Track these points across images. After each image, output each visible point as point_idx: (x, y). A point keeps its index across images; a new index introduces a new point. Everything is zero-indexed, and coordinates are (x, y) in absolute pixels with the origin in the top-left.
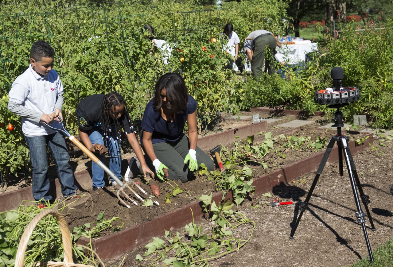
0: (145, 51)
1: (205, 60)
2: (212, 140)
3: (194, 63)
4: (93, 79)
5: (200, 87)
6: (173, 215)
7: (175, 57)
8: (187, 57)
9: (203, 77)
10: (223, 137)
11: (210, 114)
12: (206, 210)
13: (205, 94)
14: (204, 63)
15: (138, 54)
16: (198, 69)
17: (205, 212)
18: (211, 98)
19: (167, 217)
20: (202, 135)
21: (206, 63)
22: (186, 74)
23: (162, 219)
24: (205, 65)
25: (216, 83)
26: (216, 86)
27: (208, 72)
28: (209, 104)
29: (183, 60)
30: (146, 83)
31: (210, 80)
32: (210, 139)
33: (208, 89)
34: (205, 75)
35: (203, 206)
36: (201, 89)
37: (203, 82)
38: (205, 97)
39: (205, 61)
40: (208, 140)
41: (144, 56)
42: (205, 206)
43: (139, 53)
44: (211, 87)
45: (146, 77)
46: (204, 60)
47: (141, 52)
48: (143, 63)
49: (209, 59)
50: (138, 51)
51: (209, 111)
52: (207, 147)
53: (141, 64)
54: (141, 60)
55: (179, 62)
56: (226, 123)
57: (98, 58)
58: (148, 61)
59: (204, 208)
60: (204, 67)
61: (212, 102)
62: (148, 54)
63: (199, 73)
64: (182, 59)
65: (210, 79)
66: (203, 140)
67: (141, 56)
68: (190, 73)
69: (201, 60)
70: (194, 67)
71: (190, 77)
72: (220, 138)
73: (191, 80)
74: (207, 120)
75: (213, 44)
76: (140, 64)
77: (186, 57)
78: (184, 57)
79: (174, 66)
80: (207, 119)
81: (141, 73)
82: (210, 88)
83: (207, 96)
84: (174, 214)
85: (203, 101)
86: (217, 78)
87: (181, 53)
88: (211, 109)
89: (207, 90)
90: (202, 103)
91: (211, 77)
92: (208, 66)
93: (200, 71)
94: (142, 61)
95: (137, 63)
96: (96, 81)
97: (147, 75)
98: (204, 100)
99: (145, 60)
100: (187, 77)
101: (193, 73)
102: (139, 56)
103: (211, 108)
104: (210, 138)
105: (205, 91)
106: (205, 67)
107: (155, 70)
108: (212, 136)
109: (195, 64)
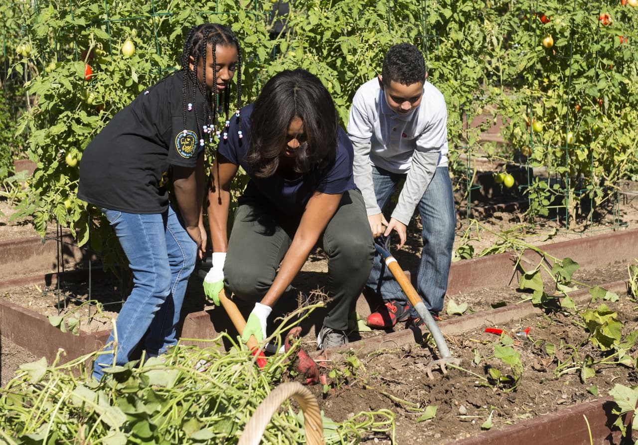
0: (464, 14)
1: (607, 47)
2: (606, 247)
3: (575, 53)
4: (345, 72)
5: (587, 112)
6: (541, 428)
7: (532, 34)
8: (563, 36)
9: (599, 88)
10: (632, 241)
11: (603, 181)
12: (619, 423)
13: (598, 131)
14: (602, 54)
15: (447, 22)
16: (586, 68)
17: (617, 429)
18: (610, 142)
19: (527, 432)
20: (577, 230)
21: (609, 55)
22: (552, 78)
23: (515, 435)
24: (605, 61)
25: (625, 107)
26: (626, 115)
27: (612, 78)
28: (603, 155)
29: (549, 44)
30: (458, 92)
31: (614, 99)
32: (601, 244)
33: (605, 119)
34: (602, 84)
35: (614, 412)
36: (589, 119)
37: (595, 101)
38: (597, 137)
39: (606, 49)
40: (595, 245)
41: (461, 25)
42: (618, 413)
43: (450, 18)
44: (613, 116)
45: (459, 77)
46: (603, 48)
47: (455, 15)
48: (457, 44)
49: (616, 45)
50: (448, 13)
51: (603, 174)
52: (590, 263)
53: (452, 44)
54: (453, 35)
55: (540, 48)
56: (632, 206)
57: (361, 24)
58: (469, 38)
59: (616, 417)
60: (602, 63)
61: (612, 151)
62: (470, 23)
63: (587, 77)
64: (548, 40)
65: (613, 96)
66: (584, 245)
67: (453, 25)
68: (564, 77)
69: (595, 48)
70: (577, 62)
71: (562, 86)
72: (625, 244)
73: (566, 93)
74: (596, 195)
75: (629, 10)
76: (449, 45)
77: (559, 36)
78: (553, 37)
79: (527, 57)
80: (595, 192)
81: (449, 67)
82: (609, 117)
83: (601, 136)
84: (544, 425)
85: (589, 149)
86: (631, 95)
87: (548, 25)
88: (608, 170)
89: (602, 121)
90: (586, 152)
91: (617, 90)
92: (612, 63)
93: (591, 73)
94: (455, 39)
95: (442, 42)
96: (352, 78)
97: (463, 73)
98: (593, 145)
99: (460, 36)
100: (555, 86)
101: (572, 77)
102: (449, 26)
103: (607, 166)
104: (600, 241)
105: (597, 124)
106: (603, 65)
107: (480, 62)
108: (604, 238)
109: (578, 57)
